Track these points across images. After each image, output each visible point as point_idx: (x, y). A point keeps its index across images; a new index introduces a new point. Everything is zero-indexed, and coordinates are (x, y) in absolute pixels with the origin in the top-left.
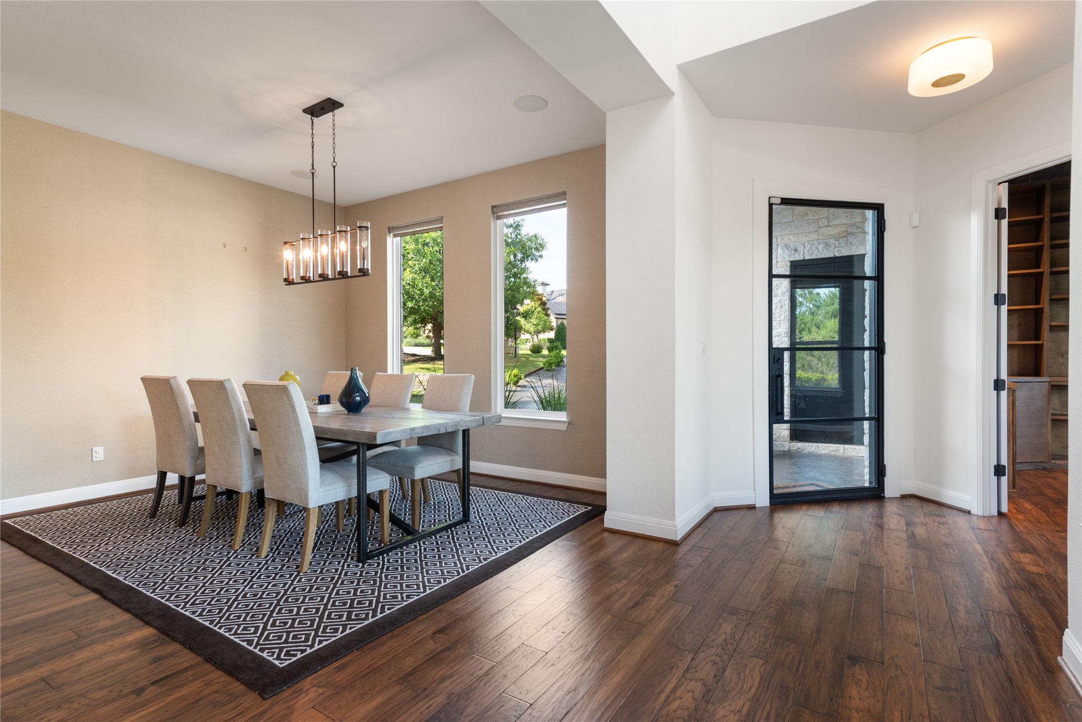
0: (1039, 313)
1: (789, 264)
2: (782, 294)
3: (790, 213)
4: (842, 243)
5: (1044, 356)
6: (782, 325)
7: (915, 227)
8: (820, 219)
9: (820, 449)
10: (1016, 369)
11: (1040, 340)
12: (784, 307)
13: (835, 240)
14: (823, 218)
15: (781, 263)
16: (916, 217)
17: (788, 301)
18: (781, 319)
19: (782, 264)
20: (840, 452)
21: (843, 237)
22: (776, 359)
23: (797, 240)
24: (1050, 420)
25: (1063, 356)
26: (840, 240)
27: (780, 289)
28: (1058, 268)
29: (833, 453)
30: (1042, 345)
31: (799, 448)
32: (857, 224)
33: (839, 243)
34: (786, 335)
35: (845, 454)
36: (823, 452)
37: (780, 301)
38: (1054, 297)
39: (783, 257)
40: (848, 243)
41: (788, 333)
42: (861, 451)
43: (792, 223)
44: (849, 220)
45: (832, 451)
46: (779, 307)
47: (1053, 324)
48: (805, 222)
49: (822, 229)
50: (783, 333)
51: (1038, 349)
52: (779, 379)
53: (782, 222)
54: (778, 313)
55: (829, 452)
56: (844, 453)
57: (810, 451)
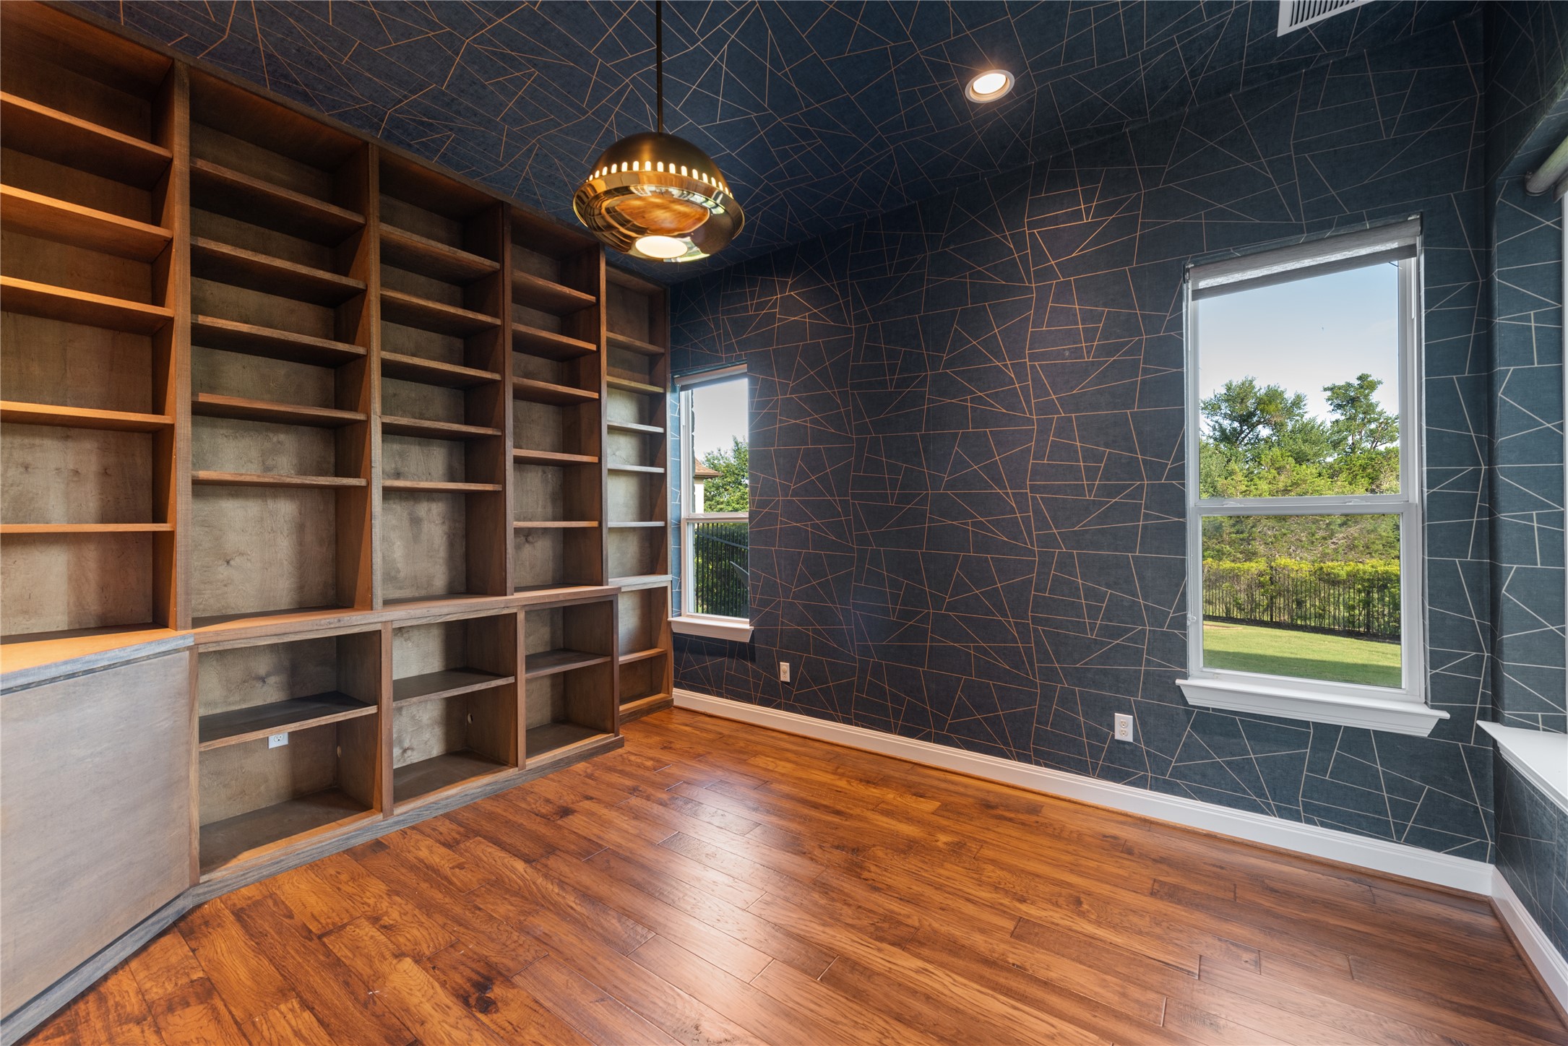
0: (160, 439)
5: (178, 569)
10: (93, 605)
11: (165, 522)
24: (195, 755)
25: (228, 562)
28: (215, 320)
30: (171, 535)
38: (204, 398)
47: (203, 474)
51: (161, 547)
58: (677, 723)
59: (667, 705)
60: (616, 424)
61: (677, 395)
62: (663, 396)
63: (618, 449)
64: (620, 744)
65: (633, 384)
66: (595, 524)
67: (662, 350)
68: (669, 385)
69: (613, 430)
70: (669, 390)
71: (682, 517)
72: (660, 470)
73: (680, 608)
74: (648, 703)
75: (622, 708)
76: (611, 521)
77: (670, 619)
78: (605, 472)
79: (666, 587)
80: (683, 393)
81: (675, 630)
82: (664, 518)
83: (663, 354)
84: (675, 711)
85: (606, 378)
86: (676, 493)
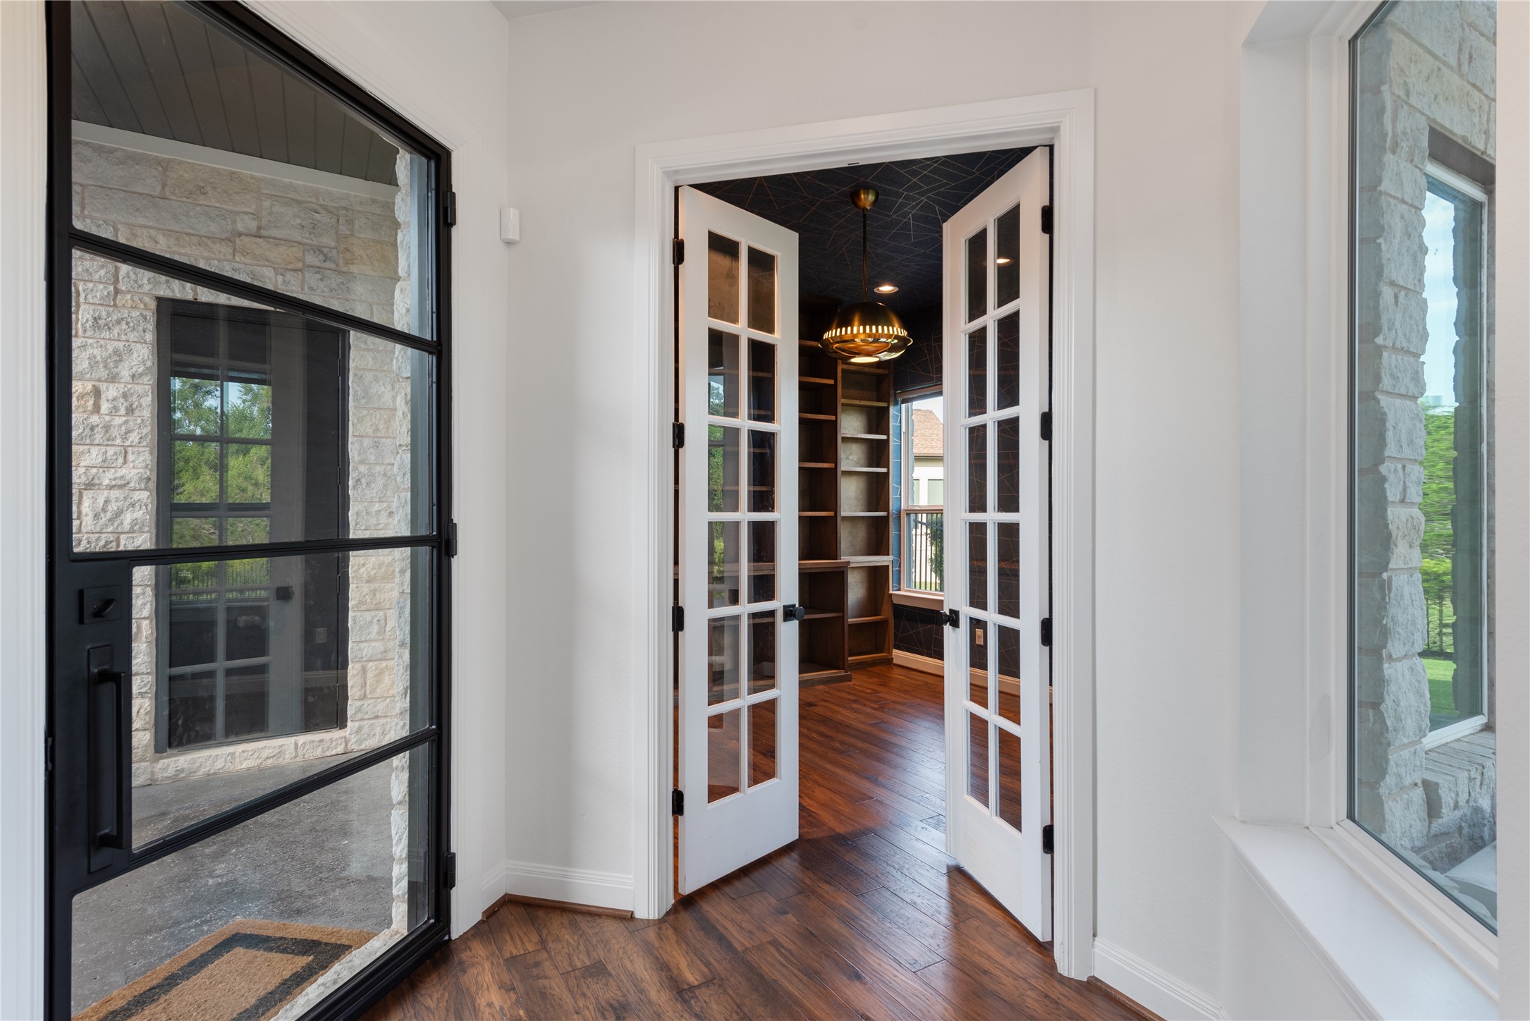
1: (153, 305)
2: (133, 376)
3: (156, 173)
4: (293, 282)
6: (131, 457)
7: (509, 243)
8: (238, 213)
9: (238, 760)
12: (137, 413)
13: (276, 274)
14: (247, 213)
15: (129, 296)
16: (512, 216)
17: (149, 399)
18: (128, 443)
19: (132, 299)
20: (287, 757)
21: (295, 270)
22: (90, 606)
23: (176, 248)
26: (288, 276)
27: (126, 364)
29: (270, 761)
31: (182, 771)
32: (325, 251)
33: (284, 281)
34: (143, 485)
35: (298, 759)
36: (244, 766)
37: (125, 396)
39: (136, 281)
40: (306, 288)
41: (149, 479)
42: (334, 744)
43: (161, 201)
44: (307, 235)
45: (268, 758)
46: (123, 411)
48: (199, 209)
49: (243, 238)
50: (135, 478)
52: (108, 689)
53: (130, 189)
54: (120, 426)
55: (260, 761)
56: (295, 757)
57: (212, 772)
58: (896, 673)
59: (889, 662)
60: (848, 436)
61: (899, 407)
62: (887, 409)
63: (851, 454)
64: (848, 679)
65: (863, 403)
66: (832, 514)
67: (886, 372)
68: (892, 399)
69: (845, 440)
70: (892, 403)
71: (902, 508)
72: (884, 470)
73: (900, 584)
74: (872, 658)
75: (849, 659)
76: (845, 511)
77: (891, 592)
78: (839, 474)
79: (888, 566)
80: (904, 406)
81: (896, 601)
82: (887, 510)
83: (888, 375)
84: (894, 667)
85: (841, 401)
86: (897, 488)
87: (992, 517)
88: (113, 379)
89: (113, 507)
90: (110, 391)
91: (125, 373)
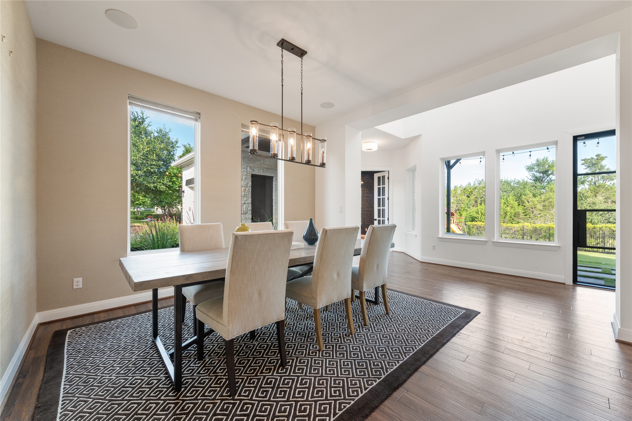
87: (381, 208)
88: (247, 187)
89: (247, 207)
90: (247, 189)
91: (248, 186)
